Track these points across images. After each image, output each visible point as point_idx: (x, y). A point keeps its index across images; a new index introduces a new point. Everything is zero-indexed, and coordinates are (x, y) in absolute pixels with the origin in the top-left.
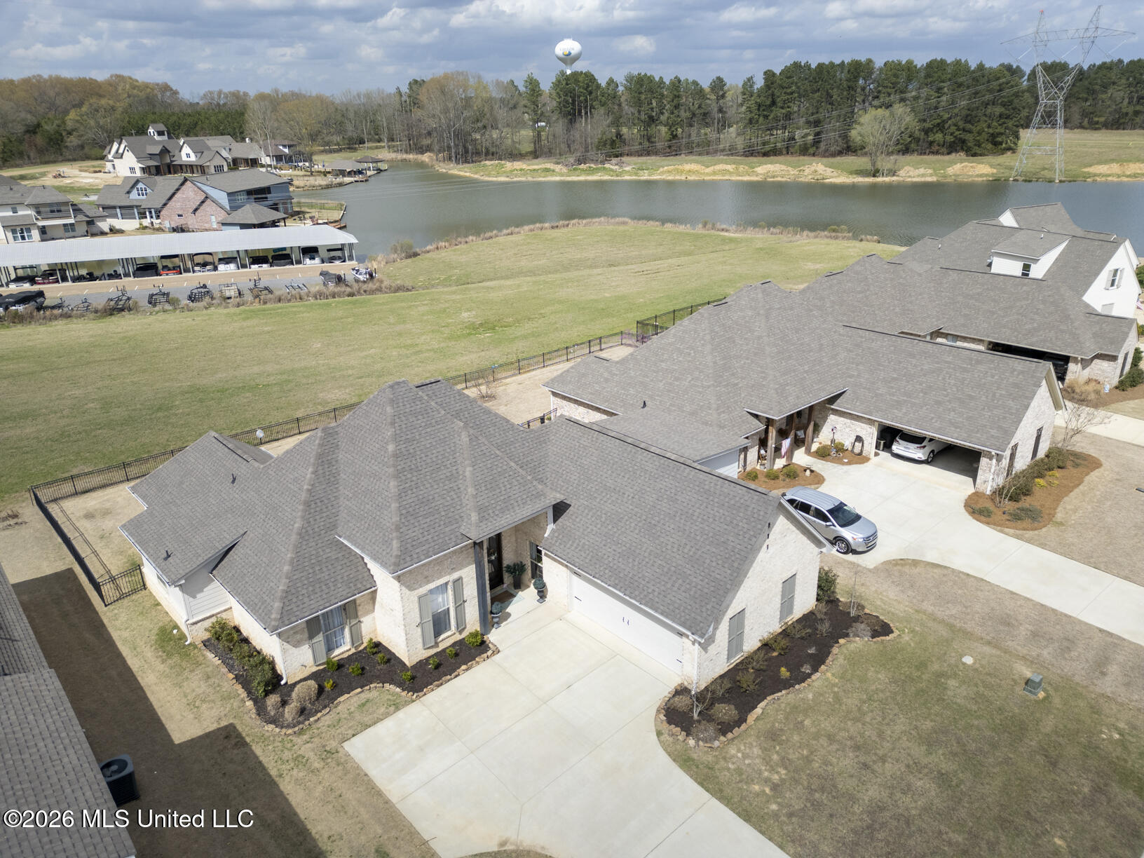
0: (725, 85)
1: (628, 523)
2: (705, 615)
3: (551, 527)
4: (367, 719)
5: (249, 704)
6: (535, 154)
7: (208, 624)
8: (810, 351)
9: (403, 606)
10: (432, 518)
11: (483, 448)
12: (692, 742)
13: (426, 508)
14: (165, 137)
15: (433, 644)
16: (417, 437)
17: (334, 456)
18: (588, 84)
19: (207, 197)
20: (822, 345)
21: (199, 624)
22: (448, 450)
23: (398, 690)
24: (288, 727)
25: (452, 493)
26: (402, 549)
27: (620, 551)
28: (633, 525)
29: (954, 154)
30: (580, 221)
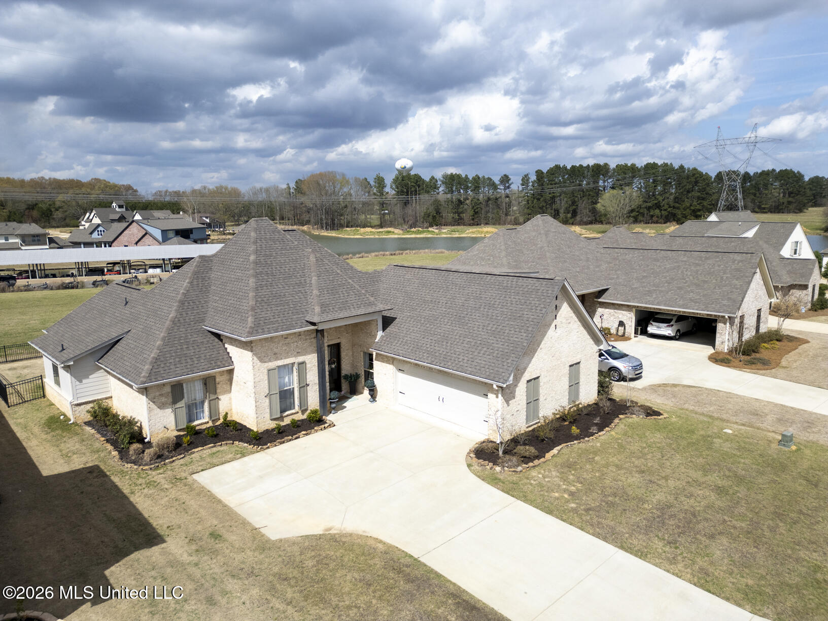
0: (510, 180)
1: (442, 320)
2: (506, 367)
3: (380, 334)
4: (215, 461)
5: (115, 453)
6: (381, 226)
7: (89, 407)
8: (580, 260)
9: (254, 375)
10: (282, 308)
11: (327, 267)
12: (498, 469)
13: (278, 300)
14: (124, 210)
15: (279, 416)
16: (274, 255)
17: (207, 275)
18: (417, 180)
19: (146, 234)
20: (588, 258)
21: (83, 407)
22: (299, 267)
23: (246, 445)
24: (146, 465)
25: (300, 294)
26: (256, 323)
27: (436, 339)
28: (446, 321)
29: (669, 223)
30: (411, 252)
